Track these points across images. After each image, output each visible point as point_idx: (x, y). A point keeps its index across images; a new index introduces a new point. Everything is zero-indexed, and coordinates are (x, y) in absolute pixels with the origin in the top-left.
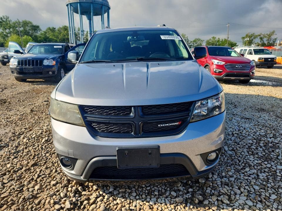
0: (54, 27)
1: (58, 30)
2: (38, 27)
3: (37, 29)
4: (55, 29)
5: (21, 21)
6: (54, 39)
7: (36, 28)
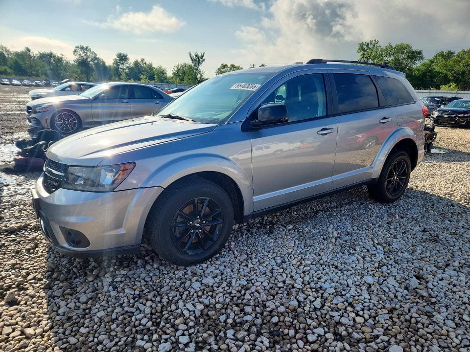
0: (452, 51)
1: (458, 56)
2: (419, 53)
3: (415, 57)
4: (452, 53)
5: (394, 45)
6: (442, 73)
7: (415, 55)
